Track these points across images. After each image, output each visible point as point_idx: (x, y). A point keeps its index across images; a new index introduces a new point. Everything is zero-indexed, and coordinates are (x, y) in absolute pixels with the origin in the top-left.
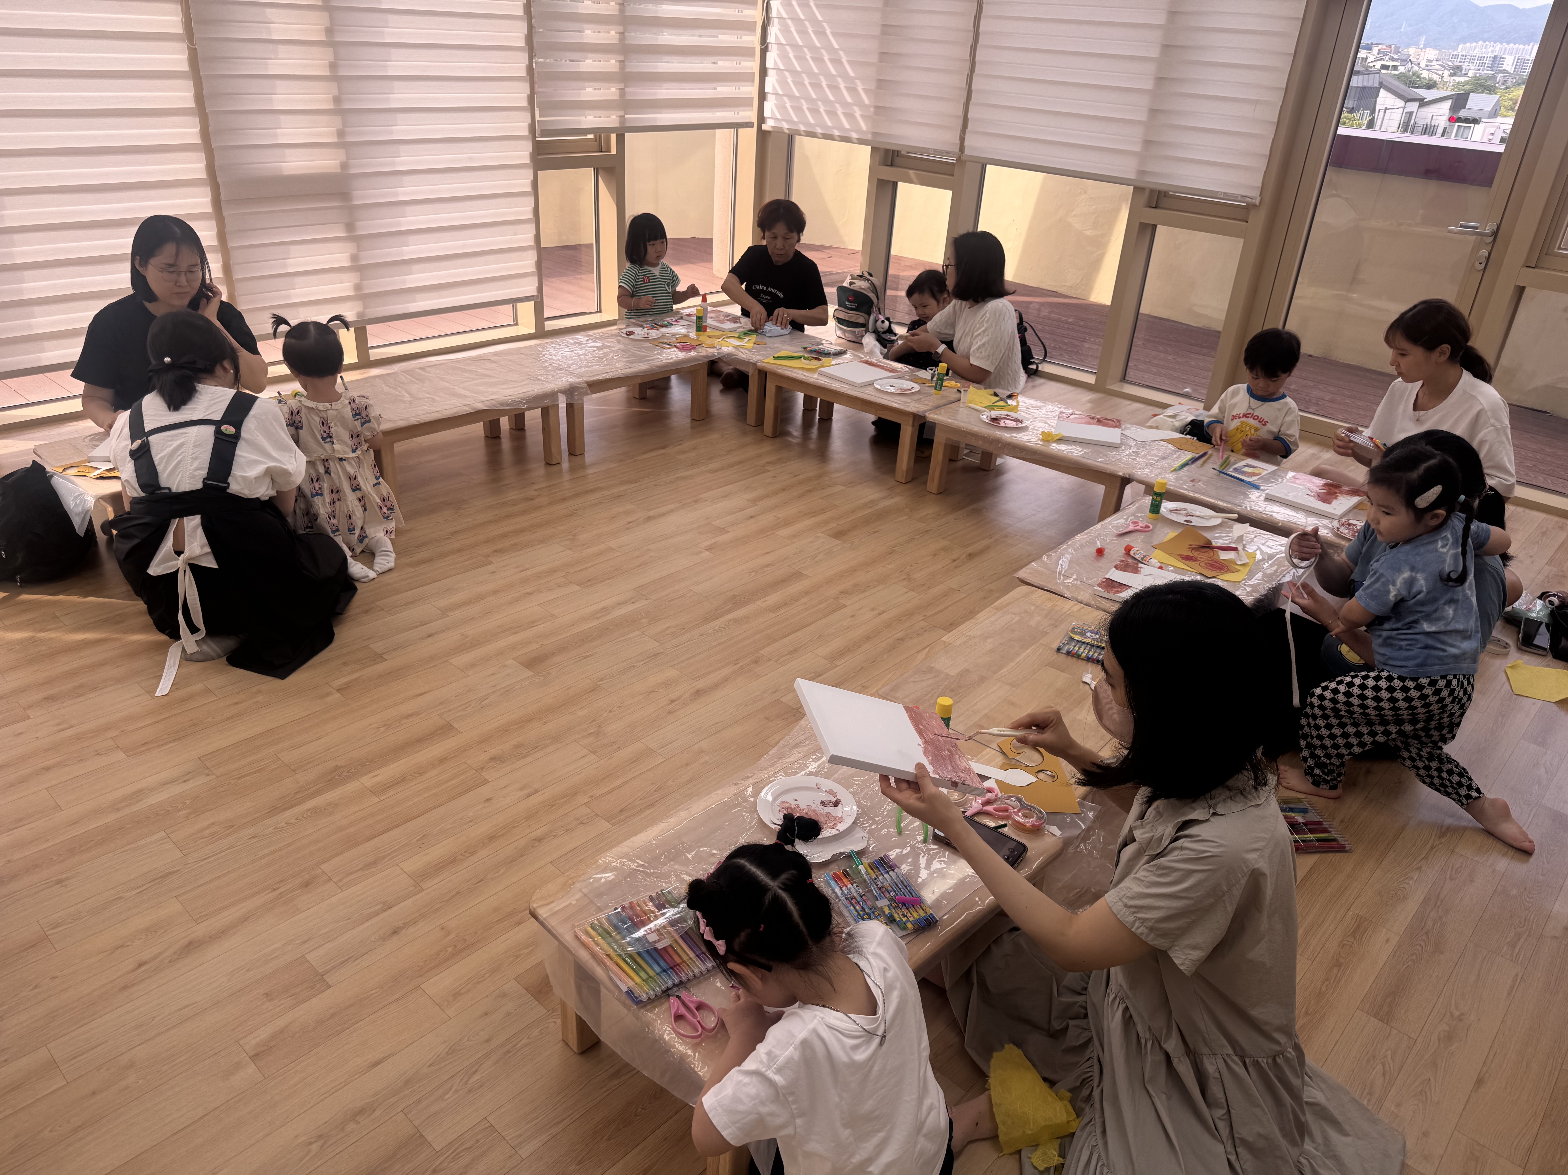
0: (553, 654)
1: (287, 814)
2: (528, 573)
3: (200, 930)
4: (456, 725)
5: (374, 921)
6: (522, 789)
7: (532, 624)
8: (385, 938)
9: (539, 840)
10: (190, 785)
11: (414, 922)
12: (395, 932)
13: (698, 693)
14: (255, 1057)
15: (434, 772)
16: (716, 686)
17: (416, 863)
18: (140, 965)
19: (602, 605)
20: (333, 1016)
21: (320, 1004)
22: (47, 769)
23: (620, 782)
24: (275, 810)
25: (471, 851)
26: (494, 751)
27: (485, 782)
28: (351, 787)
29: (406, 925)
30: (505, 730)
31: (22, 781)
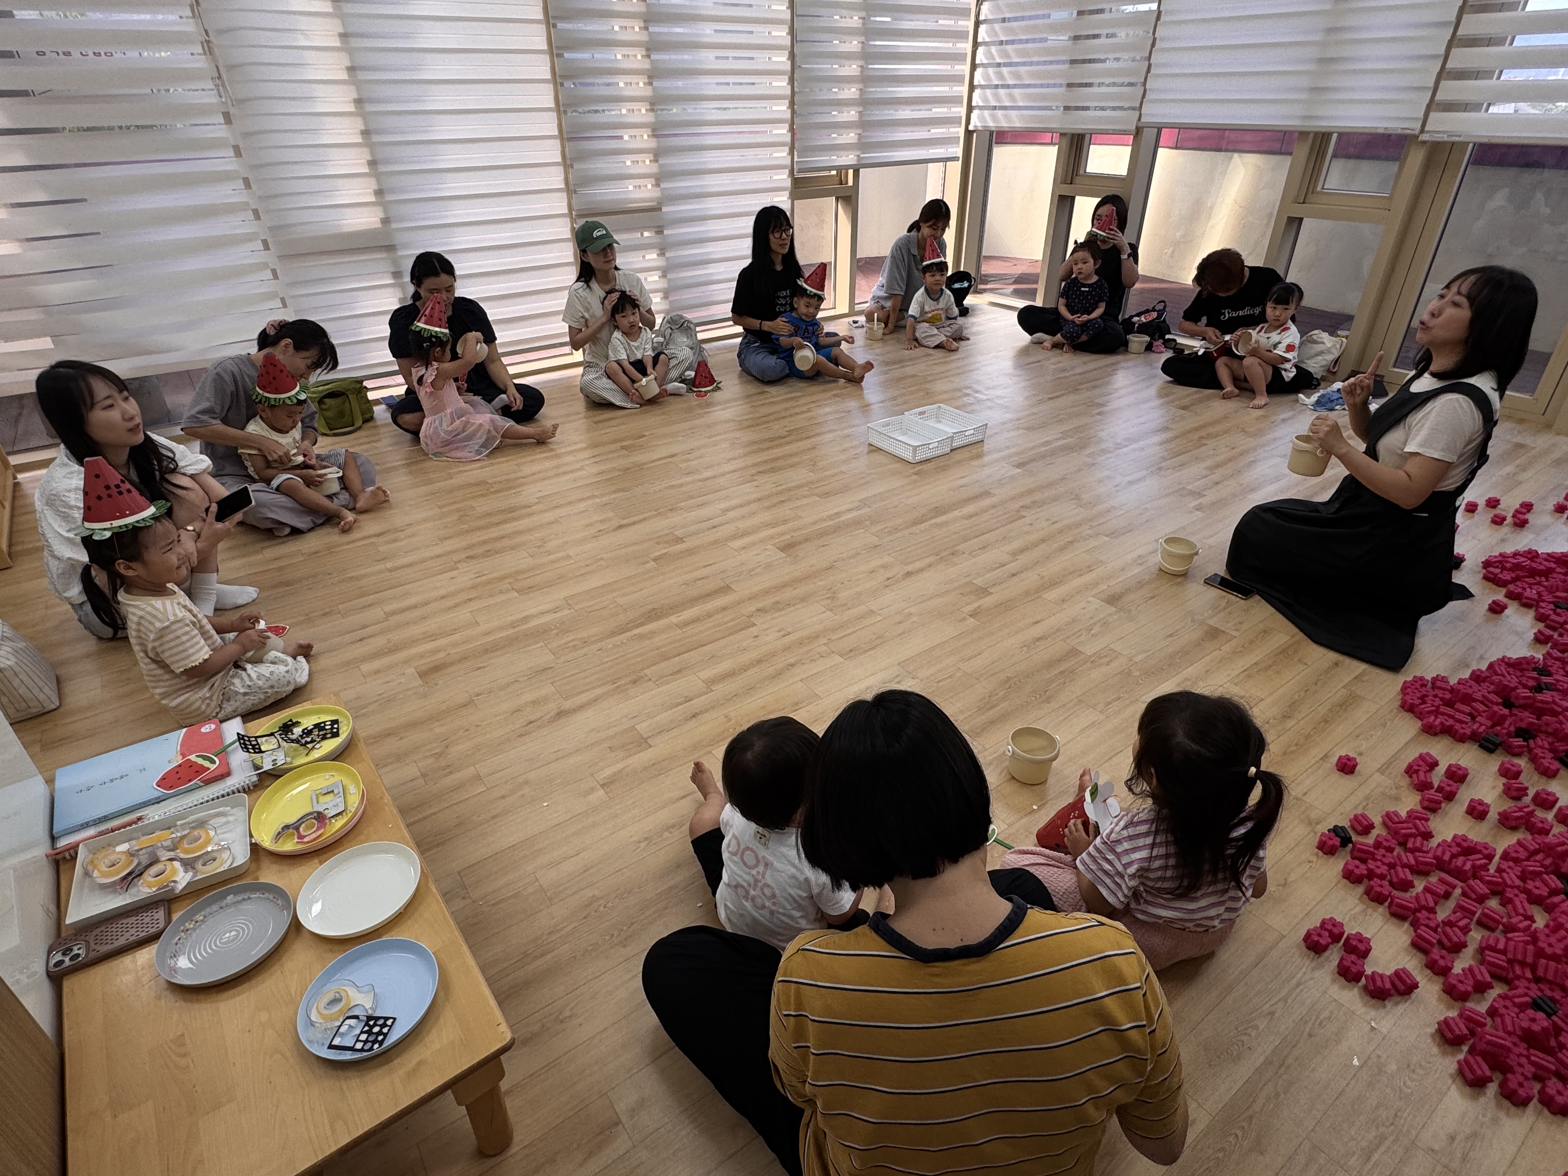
0: (800, 543)
1: (622, 636)
2: (783, 487)
3: (567, 705)
4: (733, 587)
5: (679, 708)
6: (779, 631)
7: (785, 522)
8: (687, 720)
9: (792, 665)
10: (558, 615)
11: (706, 711)
12: (694, 716)
13: (909, 574)
14: (603, 786)
15: (720, 616)
16: (922, 570)
17: (708, 673)
18: (530, 723)
19: (835, 511)
20: (653, 764)
21: (645, 757)
22: (470, 600)
23: (850, 631)
24: (613, 634)
25: (745, 669)
26: (760, 605)
27: (754, 625)
28: (663, 622)
29: (701, 712)
30: (767, 592)
31: (456, 606)
